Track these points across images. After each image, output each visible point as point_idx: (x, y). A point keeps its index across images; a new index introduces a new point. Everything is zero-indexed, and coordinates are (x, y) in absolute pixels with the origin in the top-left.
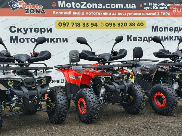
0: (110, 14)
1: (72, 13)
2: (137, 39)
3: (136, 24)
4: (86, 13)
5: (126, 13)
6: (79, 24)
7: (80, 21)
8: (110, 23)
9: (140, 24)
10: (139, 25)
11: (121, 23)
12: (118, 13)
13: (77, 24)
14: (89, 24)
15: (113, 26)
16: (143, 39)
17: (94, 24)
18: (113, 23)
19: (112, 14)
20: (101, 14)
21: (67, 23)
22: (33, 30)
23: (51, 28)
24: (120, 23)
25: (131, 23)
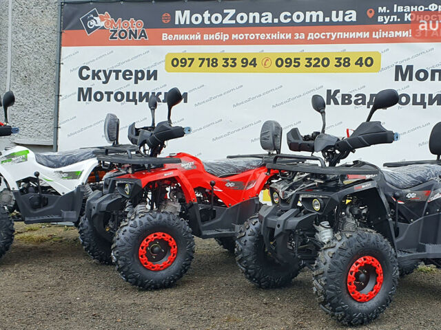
0: (289, 36)
1: (202, 37)
2: (353, 99)
3: (352, 62)
4: (233, 35)
5: (328, 34)
6: (215, 61)
7: (217, 53)
8: (286, 60)
9: (363, 62)
10: (361, 65)
11: (315, 59)
12: (310, 34)
13: (211, 62)
14: (238, 62)
15: (294, 66)
16: (368, 100)
17: (249, 62)
18: (295, 59)
19: (293, 36)
20: (266, 36)
21: (189, 59)
22: (120, 75)
23: (156, 71)
24: (311, 59)
25: (341, 58)
